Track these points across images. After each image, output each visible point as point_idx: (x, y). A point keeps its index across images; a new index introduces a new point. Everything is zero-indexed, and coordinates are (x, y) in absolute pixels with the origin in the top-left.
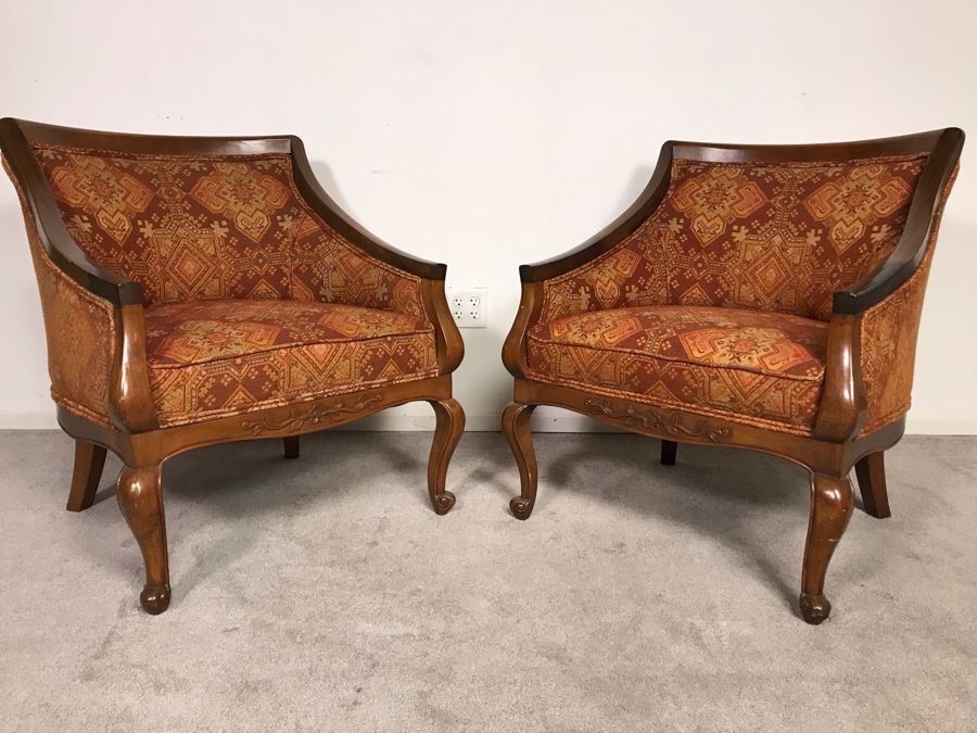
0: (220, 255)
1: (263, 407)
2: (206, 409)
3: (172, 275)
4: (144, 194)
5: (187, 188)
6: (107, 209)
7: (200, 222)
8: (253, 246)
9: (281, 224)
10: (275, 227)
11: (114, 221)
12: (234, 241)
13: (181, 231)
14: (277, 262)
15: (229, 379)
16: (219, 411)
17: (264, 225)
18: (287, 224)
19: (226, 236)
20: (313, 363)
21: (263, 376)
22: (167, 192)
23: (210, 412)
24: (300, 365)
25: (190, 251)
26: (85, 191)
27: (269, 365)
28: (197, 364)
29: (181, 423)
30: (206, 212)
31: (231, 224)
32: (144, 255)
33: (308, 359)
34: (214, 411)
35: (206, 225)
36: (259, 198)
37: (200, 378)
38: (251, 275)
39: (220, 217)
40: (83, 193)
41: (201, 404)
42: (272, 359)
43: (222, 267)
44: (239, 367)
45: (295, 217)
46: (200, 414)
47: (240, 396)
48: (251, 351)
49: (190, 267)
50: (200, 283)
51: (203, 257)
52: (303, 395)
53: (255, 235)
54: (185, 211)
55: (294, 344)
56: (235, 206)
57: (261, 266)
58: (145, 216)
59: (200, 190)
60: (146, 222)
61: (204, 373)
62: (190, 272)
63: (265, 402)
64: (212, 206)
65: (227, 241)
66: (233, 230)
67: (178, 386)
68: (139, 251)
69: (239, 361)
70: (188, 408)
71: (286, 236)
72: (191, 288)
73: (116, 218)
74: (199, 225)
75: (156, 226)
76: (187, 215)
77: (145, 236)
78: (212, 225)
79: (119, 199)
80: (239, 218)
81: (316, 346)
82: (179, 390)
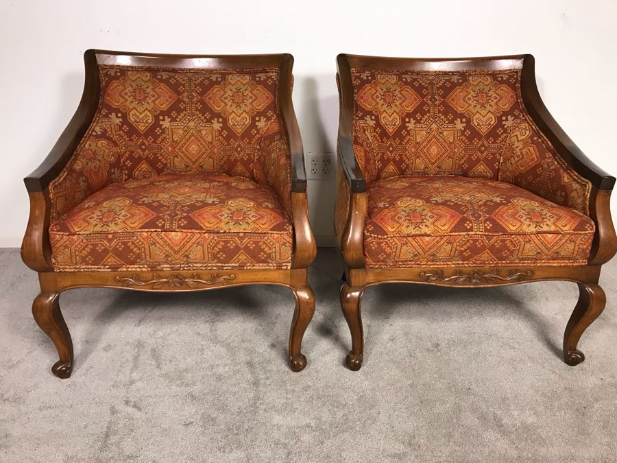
0: (214, 143)
1: (130, 269)
2: (87, 264)
3: (180, 153)
4: (170, 97)
5: (202, 94)
6: (138, 109)
7: (205, 118)
8: (236, 138)
9: (257, 123)
10: (253, 125)
11: (141, 116)
12: (225, 133)
13: (192, 124)
14: (249, 152)
15: (103, 248)
16: (96, 267)
17: (246, 123)
18: (262, 124)
19: (220, 129)
20: (169, 245)
21: (127, 250)
22: (188, 97)
23: (90, 267)
24: (157, 244)
25: (196, 138)
26: (127, 97)
27: (132, 242)
28: (79, 234)
29: (70, 270)
30: (211, 111)
31: (225, 121)
32: (160, 139)
33: (165, 242)
34: (93, 267)
35: (209, 121)
36: (247, 103)
37: (82, 244)
38: (232, 159)
39: (218, 116)
40: (123, 97)
41: (84, 261)
42: (135, 238)
43: (216, 150)
44: (110, 241)
45: (268, 119)
46: (82, 267)
47: (112, 260)
48: (120, 231)
49: (194, 149)
50: (201, 160)
51: (204, 143)
52: (162, 266)
53: (239, 130)
54: (197, 109)
55: (153, 230)
56: (230, 107)
57: (239, 153)
58: (167, 113)
59: (211, 95)
60: (166, 117)
61: (85, 241)
62: (194, 152)
63: (132, 266)
64: (215, 107)
65: (220, 132)
66: (225, 126)
67: (66, 247)
68: (156, 137)
69: (110, 236)
70: (74, 261)
71: (258, 133)
72: (194, 163)
73: (143, 114)
74: (204, 121)
75: (173, 120)
76: (198, 113)
77: (163, 127)
78: (212, 121)
79: (150, 101)
80: (231, 117)
81: (173, 233)
82: (66, 250)
